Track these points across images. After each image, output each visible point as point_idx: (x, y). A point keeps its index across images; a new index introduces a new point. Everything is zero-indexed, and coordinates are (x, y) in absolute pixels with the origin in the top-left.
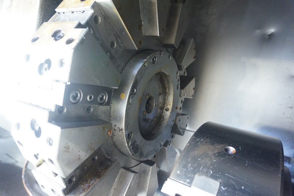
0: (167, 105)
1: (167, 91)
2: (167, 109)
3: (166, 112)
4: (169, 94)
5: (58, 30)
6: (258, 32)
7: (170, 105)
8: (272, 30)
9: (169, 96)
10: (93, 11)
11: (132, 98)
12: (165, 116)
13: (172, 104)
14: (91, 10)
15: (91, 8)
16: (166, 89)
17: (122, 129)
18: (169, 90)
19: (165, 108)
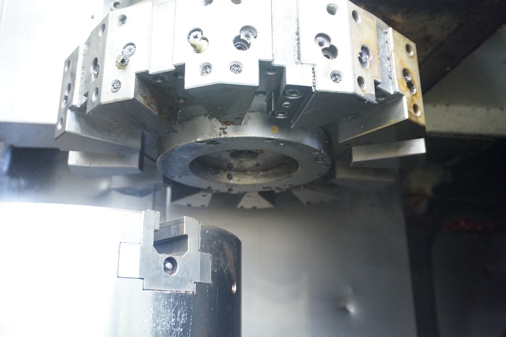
0: (236, 176)
1: (261, 173)
2: (230, 177)
3: (226, 175)
4: (256, 177)
5: (370, 52)
6: (349, 290)
7: (239, 180)
8: (352, 309)
9: (252, 178)
10: (392, 93)
11: (273, 142)
12: (219, 175)
13: (240, 183)
14: (394, 91)
15: (395, 92)
16: (264, 170)
17: (226, 133)
18: (262, 176)
19: (232, 173)
